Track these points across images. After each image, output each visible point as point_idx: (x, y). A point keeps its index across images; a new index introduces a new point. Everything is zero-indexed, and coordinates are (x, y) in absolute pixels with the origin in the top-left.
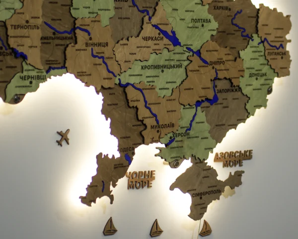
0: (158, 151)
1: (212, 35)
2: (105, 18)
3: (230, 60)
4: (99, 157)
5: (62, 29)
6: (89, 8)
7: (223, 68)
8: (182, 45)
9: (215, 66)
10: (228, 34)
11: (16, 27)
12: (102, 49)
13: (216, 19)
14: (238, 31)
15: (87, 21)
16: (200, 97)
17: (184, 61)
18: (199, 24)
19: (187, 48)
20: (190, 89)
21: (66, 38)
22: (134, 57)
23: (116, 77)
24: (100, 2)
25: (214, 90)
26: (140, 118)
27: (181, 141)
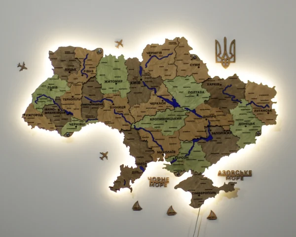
0: (165, 166)
1: (206, 100)
2: (124, 94)
3: (220, 115)
4: (122, 167)
5: (96, 100)
6: (113, 88)
7: (215, 120)
8: (181, 106)
9: (208, 119)
10: (220, 100)
11: (66, 99)
12: (122, 110)
13: (208, 91)
14: (228, 97)
15: (111, 95)
16: (196, 136)
17: (184, 115)
18: (195, 95)
19: (185, 108)
20: (187, 132)
21: (98, 104)
22: (144, 114)
23: (132, 124)
24: (120, 85)
25: (209, 133)
26: (149, 147)
27: (182, 161)
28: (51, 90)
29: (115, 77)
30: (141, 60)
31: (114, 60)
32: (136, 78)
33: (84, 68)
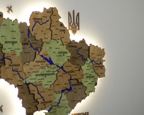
0: (45, 114)
1: (68, 59)
2: (18, 53)
3: (77, 71)
6: (11, 48)
7: (74, 74)
8: (54, 64)
9: (70, 74)
10: (75, 58)
12: (17, 67)
13: (70, 51)
14: (80, 57)
15: (10, 55)
16: (63, 88)
17: (56, 71)
18: (62, 54)
19: (57, 65)
20: (58, 85)
22: (32, 71)
23: (24, 80)
24: (16, 46)
25: (70, 85)
26: (36, 99)
27: (55, 109)
29: (12, 38)
30: (28, 24)
31: (11, 24)
32: (25, 40)
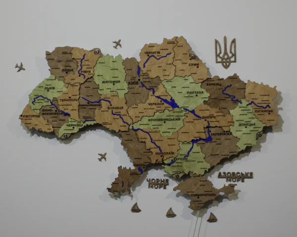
1: (205, 101)
2: (121, 94)
3: (220, 116)
4: (120, 168)
5: (93, 101)
6: (110, 89)
7: (214, 120)
8: (180, 107)
9: (207, 119)
10: (219, 100)
11: (63, 100)
12: (120, 110)
13: (208, 91)
14: (228, 98)
15: (108, 96)
16: (195, 137)
17: (182, 116)
18: (194, 95)
19: (184, 109)
20: (186, 133)
21: (96, 105)
22: (142, 115)
23: (130, 125)
24: (118, 86)
25: (209, 134)
26: (148, 148)
27: (181, 163)
28: (48, 91)
29: (113, 77)
30: (139, 60)
31: (111, 60)
32: (134, 78)
33: (82, 68)
